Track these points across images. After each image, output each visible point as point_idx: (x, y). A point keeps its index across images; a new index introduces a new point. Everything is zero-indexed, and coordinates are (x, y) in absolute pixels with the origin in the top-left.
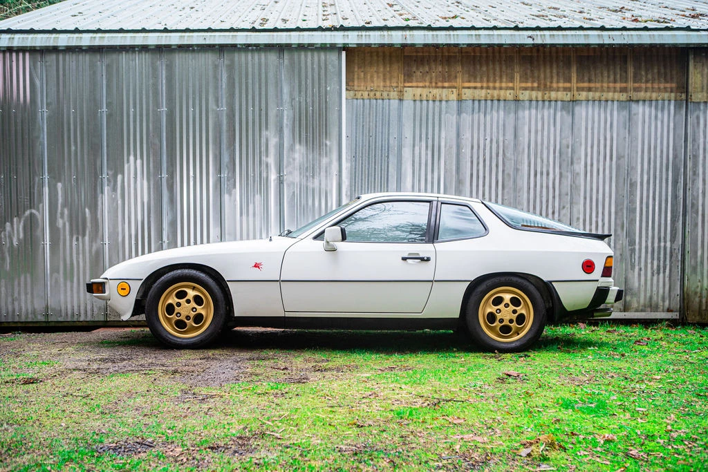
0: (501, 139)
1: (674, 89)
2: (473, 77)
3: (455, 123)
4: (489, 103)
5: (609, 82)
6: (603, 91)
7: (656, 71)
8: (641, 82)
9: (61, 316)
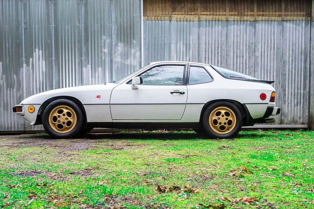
0: (220, 40)
1: (305, 15)
2: (206, 9)
3: (197, 32)
4: (214, 22)
5: (272, 12)
6: (270, 16)
7: (295, 6)
8: (288, 12)
9: (2, 128)
